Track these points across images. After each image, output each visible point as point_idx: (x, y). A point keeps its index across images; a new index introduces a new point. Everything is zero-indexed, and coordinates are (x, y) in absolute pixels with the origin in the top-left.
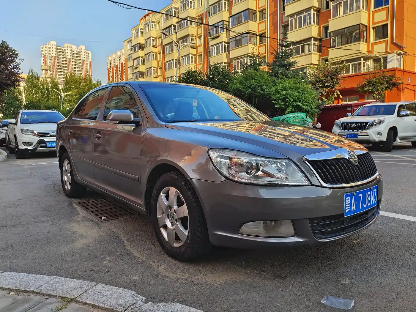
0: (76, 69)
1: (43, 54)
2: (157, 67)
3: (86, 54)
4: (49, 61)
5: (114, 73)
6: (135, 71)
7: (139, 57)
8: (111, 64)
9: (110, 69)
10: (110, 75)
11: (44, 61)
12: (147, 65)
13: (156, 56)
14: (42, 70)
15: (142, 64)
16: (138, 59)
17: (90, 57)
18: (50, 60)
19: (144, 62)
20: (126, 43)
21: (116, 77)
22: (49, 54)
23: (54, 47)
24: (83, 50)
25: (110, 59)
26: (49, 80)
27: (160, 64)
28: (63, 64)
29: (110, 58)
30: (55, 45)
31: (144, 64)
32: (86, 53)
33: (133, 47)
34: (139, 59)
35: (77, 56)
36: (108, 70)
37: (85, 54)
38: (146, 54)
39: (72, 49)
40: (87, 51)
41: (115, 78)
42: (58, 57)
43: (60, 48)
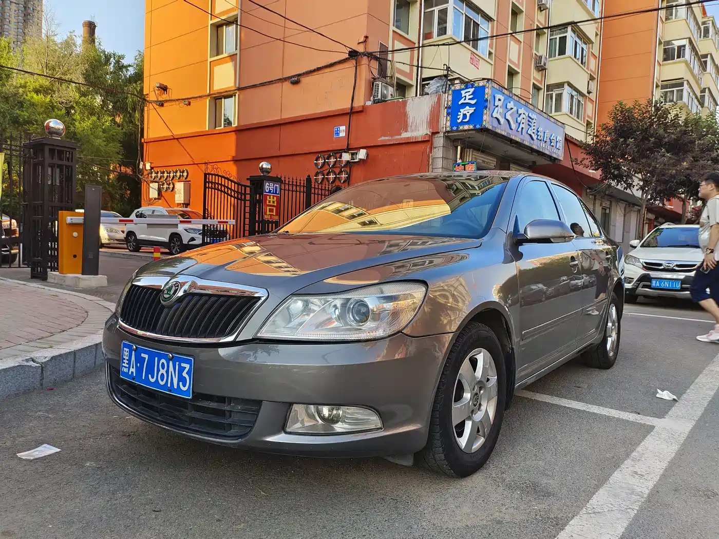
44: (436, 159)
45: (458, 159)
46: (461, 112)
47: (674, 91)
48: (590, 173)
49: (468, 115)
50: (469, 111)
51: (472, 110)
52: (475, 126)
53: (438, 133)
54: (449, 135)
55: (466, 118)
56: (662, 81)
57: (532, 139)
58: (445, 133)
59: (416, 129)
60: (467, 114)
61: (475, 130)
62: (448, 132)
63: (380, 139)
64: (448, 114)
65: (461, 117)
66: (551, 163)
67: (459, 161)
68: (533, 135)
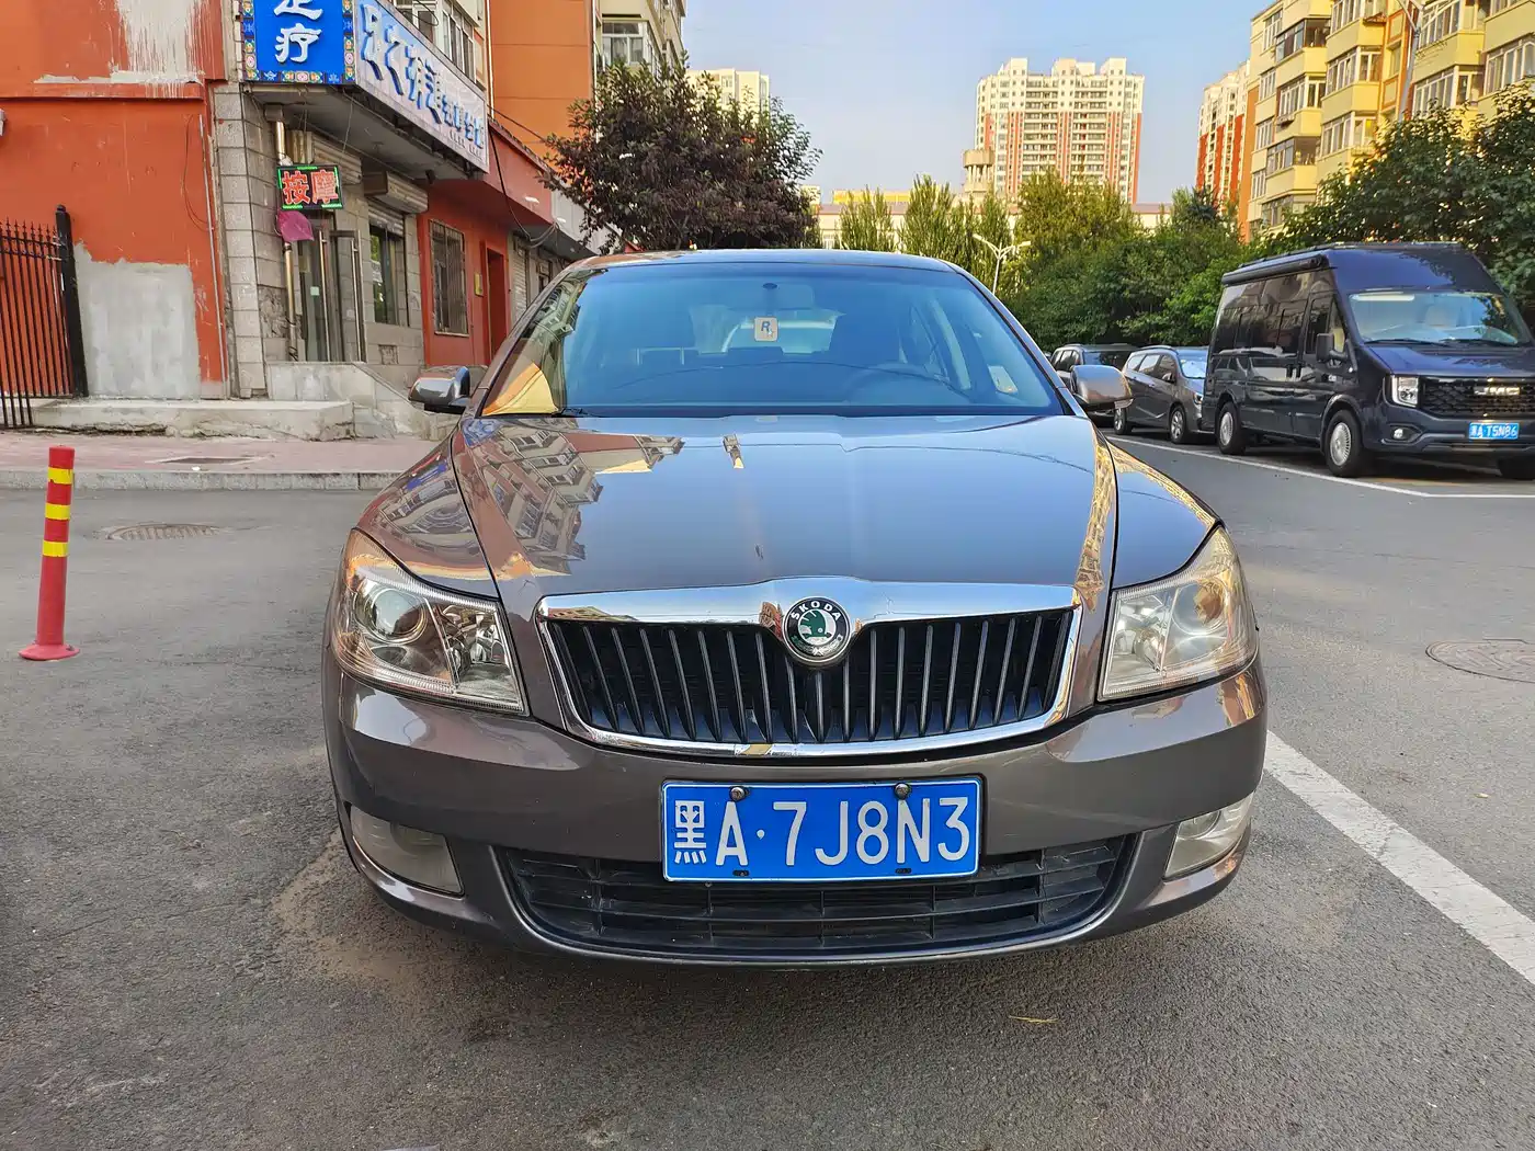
0: (1086, 152)
1: (983, 108)
2: (1377, 112)
3: (1127, 90)
4: (1000, 131)
5: (1225, 149)
6: (1280, 136)
7: (1301, 78)
8: (1214, 115)
9: (1210, 137)
10: (1208, 159)
11: (984, 136)
12: (1333, 106)
13: (1378, 60)
14: (967, 167)
15: (1311, 104)
16: (1299, 85)
17: (1140, 96)
18: (1003, 127)
19: (1318, 95)
20: (1261, 25)
21: (1230, 166)
22: (1003, 106)
23: (1020, 78)
24: (1116, 77)
25: (1215, 96)
26: (979, 201)
27: (1392, 92)
28: (1044, 136)
29: (1214, 93)
30: (1023, 72)
31: (1320, 105)
32: (1128, 84)
33: (1281, 39)
34: (1303, 86)
35: (1094, 100)
36: (1203, 140)
37: (1122, 88)
38: (1331, 62)
39: (1079, 78)
40: (1130, 78)
41: (1223, 171)
42: (1029, 115)
43: (1040, 79)
44: (226, 151)
45: (281, 156)
46: (282, 36)
47: (625, 39)
48: (529, 202)
49: (304, 46)
50: (306, 36)
51: (312, 35)
52: (325, 77)
53: (224, 82)
54: (255, 90)
55: (299, 54)
56: (604, 16)
57: (437, 120)
58: (242, 85)
59: (155, 61)
60: (301, 43)
61: (326, 85)
62: (253, 83)
63: (41, 81)
64: (247, 36)
65: (285, 48)
66: (465, 177)
67: (285, 161)
68: (439, 111)
